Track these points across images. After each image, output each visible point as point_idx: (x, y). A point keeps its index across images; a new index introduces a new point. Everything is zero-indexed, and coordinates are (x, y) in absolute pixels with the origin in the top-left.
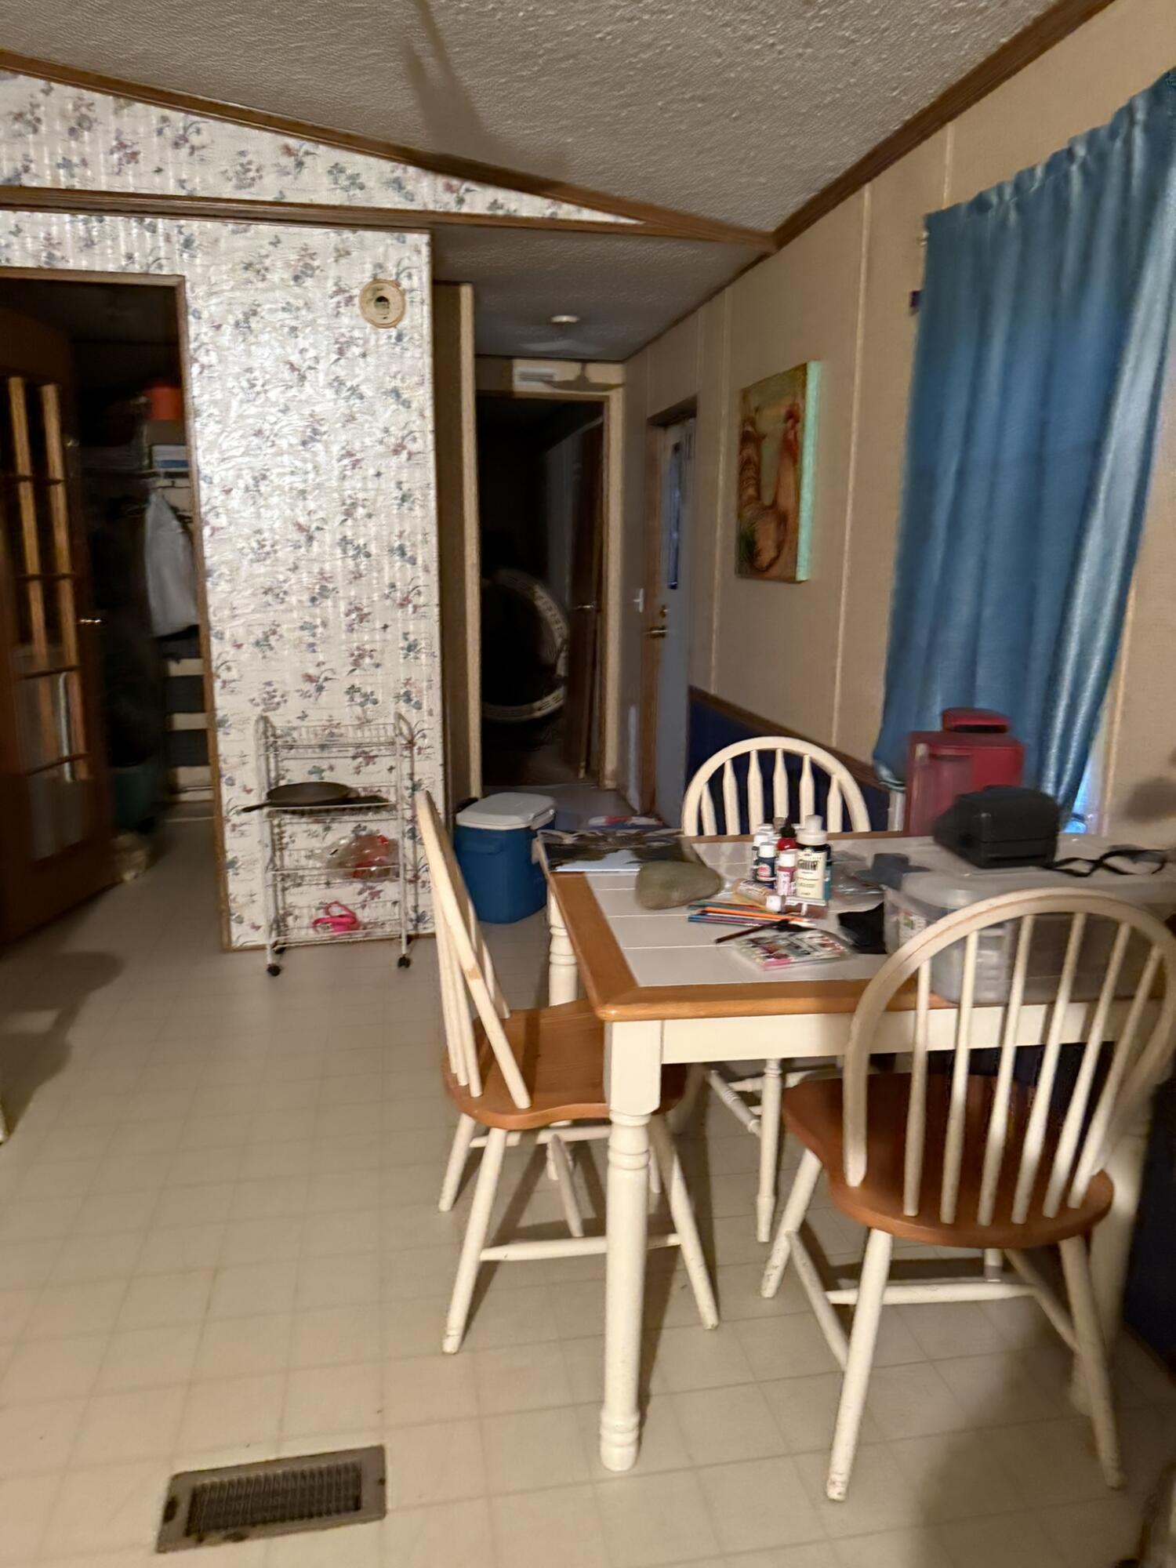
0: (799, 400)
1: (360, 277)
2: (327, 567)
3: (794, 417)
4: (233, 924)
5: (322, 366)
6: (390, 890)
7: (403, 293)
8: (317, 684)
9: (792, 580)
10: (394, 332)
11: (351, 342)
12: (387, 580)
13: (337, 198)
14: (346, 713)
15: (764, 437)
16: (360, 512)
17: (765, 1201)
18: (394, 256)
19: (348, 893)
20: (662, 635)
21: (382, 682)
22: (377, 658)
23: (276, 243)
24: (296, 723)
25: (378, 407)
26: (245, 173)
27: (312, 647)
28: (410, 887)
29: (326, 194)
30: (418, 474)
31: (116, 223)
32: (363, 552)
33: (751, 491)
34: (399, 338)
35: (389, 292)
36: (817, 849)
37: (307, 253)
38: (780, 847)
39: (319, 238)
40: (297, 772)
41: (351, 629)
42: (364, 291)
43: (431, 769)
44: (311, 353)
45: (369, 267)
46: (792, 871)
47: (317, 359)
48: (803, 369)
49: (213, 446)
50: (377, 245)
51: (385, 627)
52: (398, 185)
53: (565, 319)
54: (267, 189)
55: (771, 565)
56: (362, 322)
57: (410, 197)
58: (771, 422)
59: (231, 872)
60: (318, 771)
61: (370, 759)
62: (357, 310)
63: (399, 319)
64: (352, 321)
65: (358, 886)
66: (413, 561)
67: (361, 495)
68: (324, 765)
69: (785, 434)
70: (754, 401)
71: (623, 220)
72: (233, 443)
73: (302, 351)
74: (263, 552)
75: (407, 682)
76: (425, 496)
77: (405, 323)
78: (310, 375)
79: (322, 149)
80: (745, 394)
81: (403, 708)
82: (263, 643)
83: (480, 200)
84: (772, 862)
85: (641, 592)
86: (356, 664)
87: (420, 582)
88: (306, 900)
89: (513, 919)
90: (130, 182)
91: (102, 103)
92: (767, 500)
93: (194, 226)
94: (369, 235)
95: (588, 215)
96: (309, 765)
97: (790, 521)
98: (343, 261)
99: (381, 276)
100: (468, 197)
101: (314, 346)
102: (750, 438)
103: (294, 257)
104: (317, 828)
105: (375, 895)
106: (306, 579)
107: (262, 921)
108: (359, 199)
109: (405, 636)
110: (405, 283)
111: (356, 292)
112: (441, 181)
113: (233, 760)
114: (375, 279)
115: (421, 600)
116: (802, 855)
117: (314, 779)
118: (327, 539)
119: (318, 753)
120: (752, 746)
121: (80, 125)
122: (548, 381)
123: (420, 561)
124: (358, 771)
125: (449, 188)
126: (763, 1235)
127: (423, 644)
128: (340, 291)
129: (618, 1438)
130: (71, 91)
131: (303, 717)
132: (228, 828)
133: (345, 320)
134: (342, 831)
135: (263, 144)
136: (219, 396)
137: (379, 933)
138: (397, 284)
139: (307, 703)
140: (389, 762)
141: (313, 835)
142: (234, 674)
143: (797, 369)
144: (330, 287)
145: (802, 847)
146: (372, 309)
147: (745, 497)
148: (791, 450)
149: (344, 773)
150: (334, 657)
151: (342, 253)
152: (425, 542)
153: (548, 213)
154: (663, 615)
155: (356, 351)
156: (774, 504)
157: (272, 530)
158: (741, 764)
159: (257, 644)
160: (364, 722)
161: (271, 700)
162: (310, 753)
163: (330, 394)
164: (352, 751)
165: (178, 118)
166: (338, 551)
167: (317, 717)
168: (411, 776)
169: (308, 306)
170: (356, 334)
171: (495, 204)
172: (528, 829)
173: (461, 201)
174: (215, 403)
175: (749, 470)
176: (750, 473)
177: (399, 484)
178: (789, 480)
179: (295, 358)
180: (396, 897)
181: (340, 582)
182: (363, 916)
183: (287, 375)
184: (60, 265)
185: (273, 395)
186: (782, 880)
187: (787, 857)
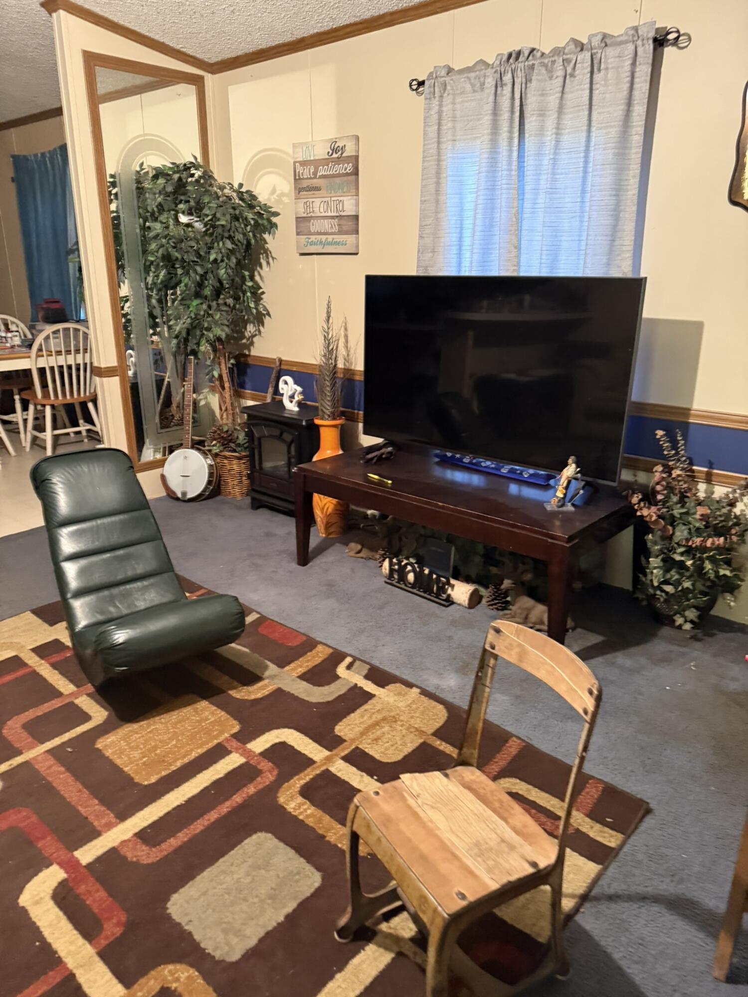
17: (22, 435)
46: (11, 338)
116: (14, 334)
145: (12, 332)
186: (9, 340)
187: (9, 335)
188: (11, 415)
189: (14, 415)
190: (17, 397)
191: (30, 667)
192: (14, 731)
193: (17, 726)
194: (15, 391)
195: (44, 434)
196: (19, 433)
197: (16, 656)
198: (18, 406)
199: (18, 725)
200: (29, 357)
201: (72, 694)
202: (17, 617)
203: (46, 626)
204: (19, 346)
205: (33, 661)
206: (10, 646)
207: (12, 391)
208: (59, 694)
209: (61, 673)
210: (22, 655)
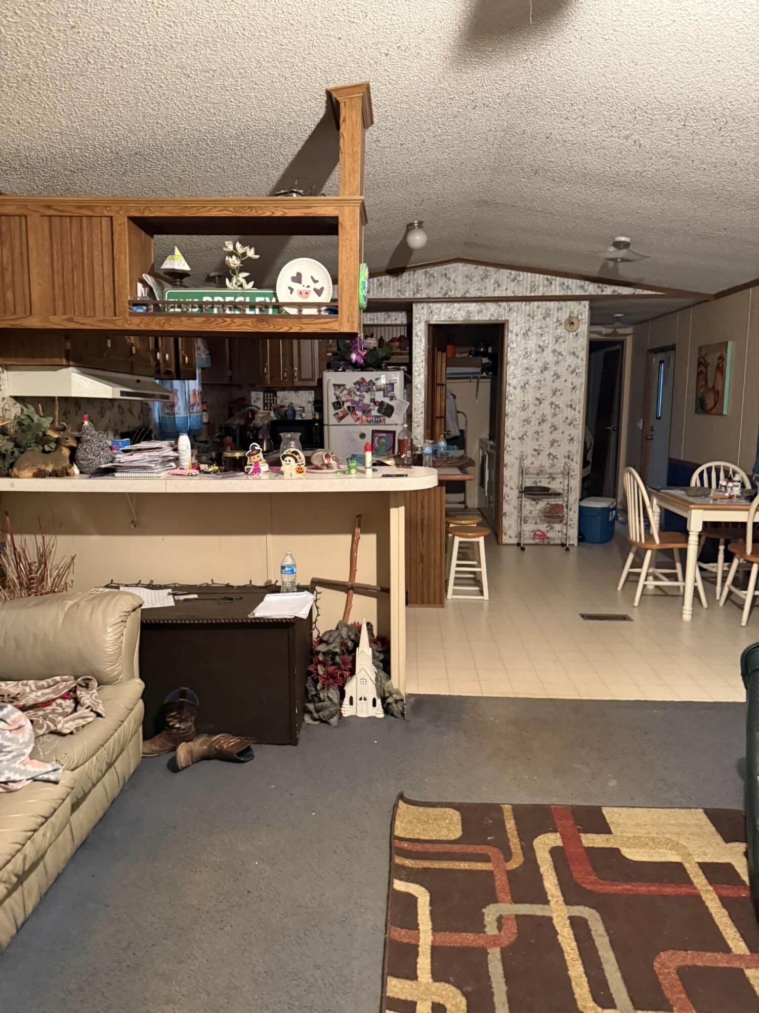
0: (724, 353)
1: (564, 316)
2: (545, 413)
3: (722, 359)
4: (503, 536)
5: (550, 346)
6: (558, 527)
7: (579, 320)
8: (538, 452)
9: (721, 414)
10: (575, 333)
11: (561, 337)
12: (565, 416)
13: (561, 293)
14: (547, 463)
15: (709, 364)
16: (558, 393)
17: (718, 588)
18: (577, 309)
19: (543, 527)
20: (652, 439)
21: (560, 452)
22: (559, 443)
23: (538, 307)
24: (530, 466)
25: (568, 358)
26: (533, 287)
27: (537, 440)
28: (565, 527)
29: (558, 292)
30: (579, 379)
31: (489, 305)
32: (557, 406)
33: (703, 383)
34: (577, 335)
35: (574, 321)
36: (739, 482)
37: (548, 310)
38: (728, 482)
39: (553, 305)
40: (529, 483)
41: (551, 433)
42: (566, 320)
43: (576, 483)
44: (547, 342)
45: (568, 312)
46: (732, 488)
47: (548, 344)
48: (727, 343)
49: (513, 373)
50: (572, 304)
51: (563, 432)
52: (582, 287)
53: (619, 315)
54: (539, 293)
55: (712, 409)
56: (564, 330)
57: (586, 291)
58: (712, 359)
59: (504, 517)
60: (535, 482)
61: (554, 479)
62: (563, 327)
63: (578, 328)
64: (561, 331)
65: (546, 525)
66: (575, 409)
67: (559, 388)
68: (538, 480)
69: (718, 364)
70: (704, 351)
71: (658, 293)
72: (518, 372)
73: (544, 341)
74: (524, 408)
75: (569, 451)
76: (581, 387)
77: (579, 330)
78: (546, 349)
79: (558, 278)
80: (700, 348)
81: (567, 460)
82: (521, 438)
83: (609, 290)
84: (725, 487)
85: (642, 421)
86: (552, 445)
87: (577, 416)
88: (528, 528)
89: (601, 543)
90: (497, 294)
91: (492, 270)
92: (710, 385)
93: (512, 304)
94: (569, 303)
95: (646, 292)
96: (533, 480)
97: (720, 393)
98: (560, 311)
99: (572, 315)
100: (605, 289)
101: (548, 339)
102: (702, 363)
103: (544, 311)
104: (534, 503)
105: (552, 528)
106: (538, 416)
107: (513, 535)
108: (569, 293)
109: (570, 435)
110: (580, 317)
111: (563, 321)
112: (596, 285)
113: (508, 478)
114: (570, 316)
115: (577, 423)
116: (735, 484)
117: (534, 485)
118: (546, 404)
119: (536, 476)
120: (713, 464)
121: (485, 277)
122: (599, 333)
123: (577, 409)
124: (549, 483)
125: (599, 287)
126: (718, 598)
127: (575, 438)
128: (558, 321)
129: (687, 612)
130: (484, 268)
131: (532, 463)
132: (504, 501)
133: (559, 331)
134: (542, 504)
135: (540, 278)
136: (515, 357)
137: (552, 542)
138: (577, 318)
139: (534, 459)
140: (561, 480)
141: (532, 505)
142: (511, 449)
143: (724, 343)
144: (555, 320)
145: (734, 481)
146: (568, 327)
147: (699, 385)
148: (721, 369)
149: (544, 483)
150: (545, 442)
151: (560, 309)
152: (580, 402)
153: (632, 293)
154: (652, 430)
155: (562, 340)
156: (714, 387)
157: (528, 401)
158: (709, 470)
159: (520, 438)
160: (553, 466)
161: (522, 459)
162: (533, 476)
163: (552, 354)
164: (548, 476)
165: (513, 272)
166: (549, 407)
167: (537, 464)
168: (568, 486)
169: (547, 327)
170: (562, 335)
171: (614, 291)
172: (608, 508)
173: (602, 291)
174: (514, 360)
175: (701, 374)
176: (702, 376)
177: (572, 384)
178: (719, 380)
179: (542, 344)
180: (560, 529)
181: (549, 417)
182: (548, 535)
183: (538, 349)
184: (472, 319)
185: (533, 356)
186: (729, 490)
187: (730, 484)
188: (711, 565)
189: (715, 565)
190: (722, 548)
191: (695, 888)
192: (666, 971)
193: (671, 965)
194: (722, 541)
195: (745, 592)
196: (715, 583)
197: (680, 865)
198: (721, 557)
199: (673, 965)
200: (748, 510)
201: (741, 957)
202: (688, 810)
203: (719, 838)
204: (738, 497)
205: (699, 881)
206: (675, 847)
207: (719, 540)
208: (727, 950)
209: (730, 916)
210: (687, 865)
